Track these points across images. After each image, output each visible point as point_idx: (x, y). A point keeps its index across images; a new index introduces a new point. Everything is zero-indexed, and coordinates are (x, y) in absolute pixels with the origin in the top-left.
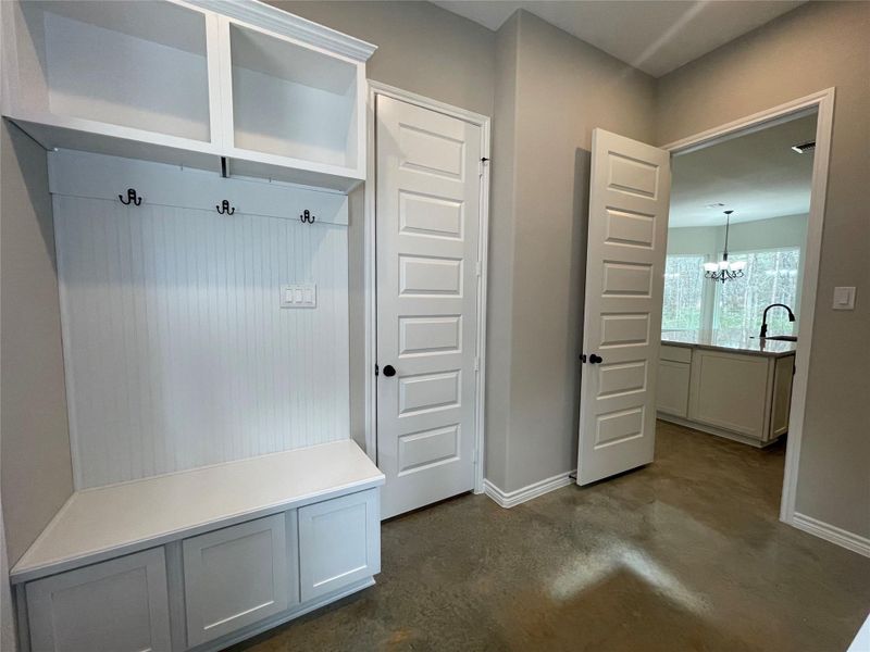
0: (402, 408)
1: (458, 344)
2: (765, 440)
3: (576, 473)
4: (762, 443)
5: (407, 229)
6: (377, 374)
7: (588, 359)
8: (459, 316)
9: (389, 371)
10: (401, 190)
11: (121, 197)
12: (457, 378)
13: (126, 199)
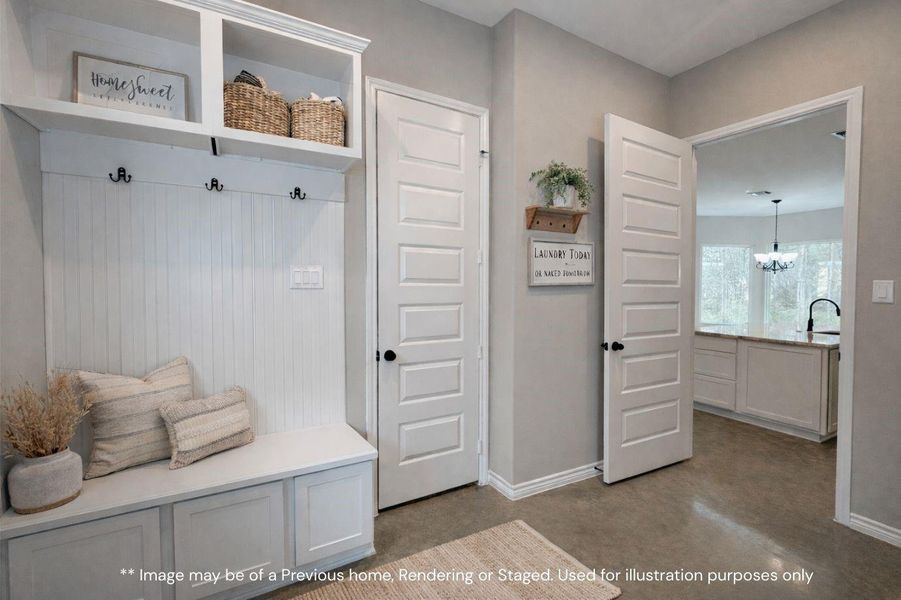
0: (403, 397)
1: (459, 331)
2: (823, 433)
3: (602, 464)
4: (821, 437)
5: (407, 220)
6: (378, 359)
7: (610, 346)
8: (460, 304)
9: (390, 356)
10: (400, 183)
11: (111, 175)
12: (459, 366)
13: (115, 176)
